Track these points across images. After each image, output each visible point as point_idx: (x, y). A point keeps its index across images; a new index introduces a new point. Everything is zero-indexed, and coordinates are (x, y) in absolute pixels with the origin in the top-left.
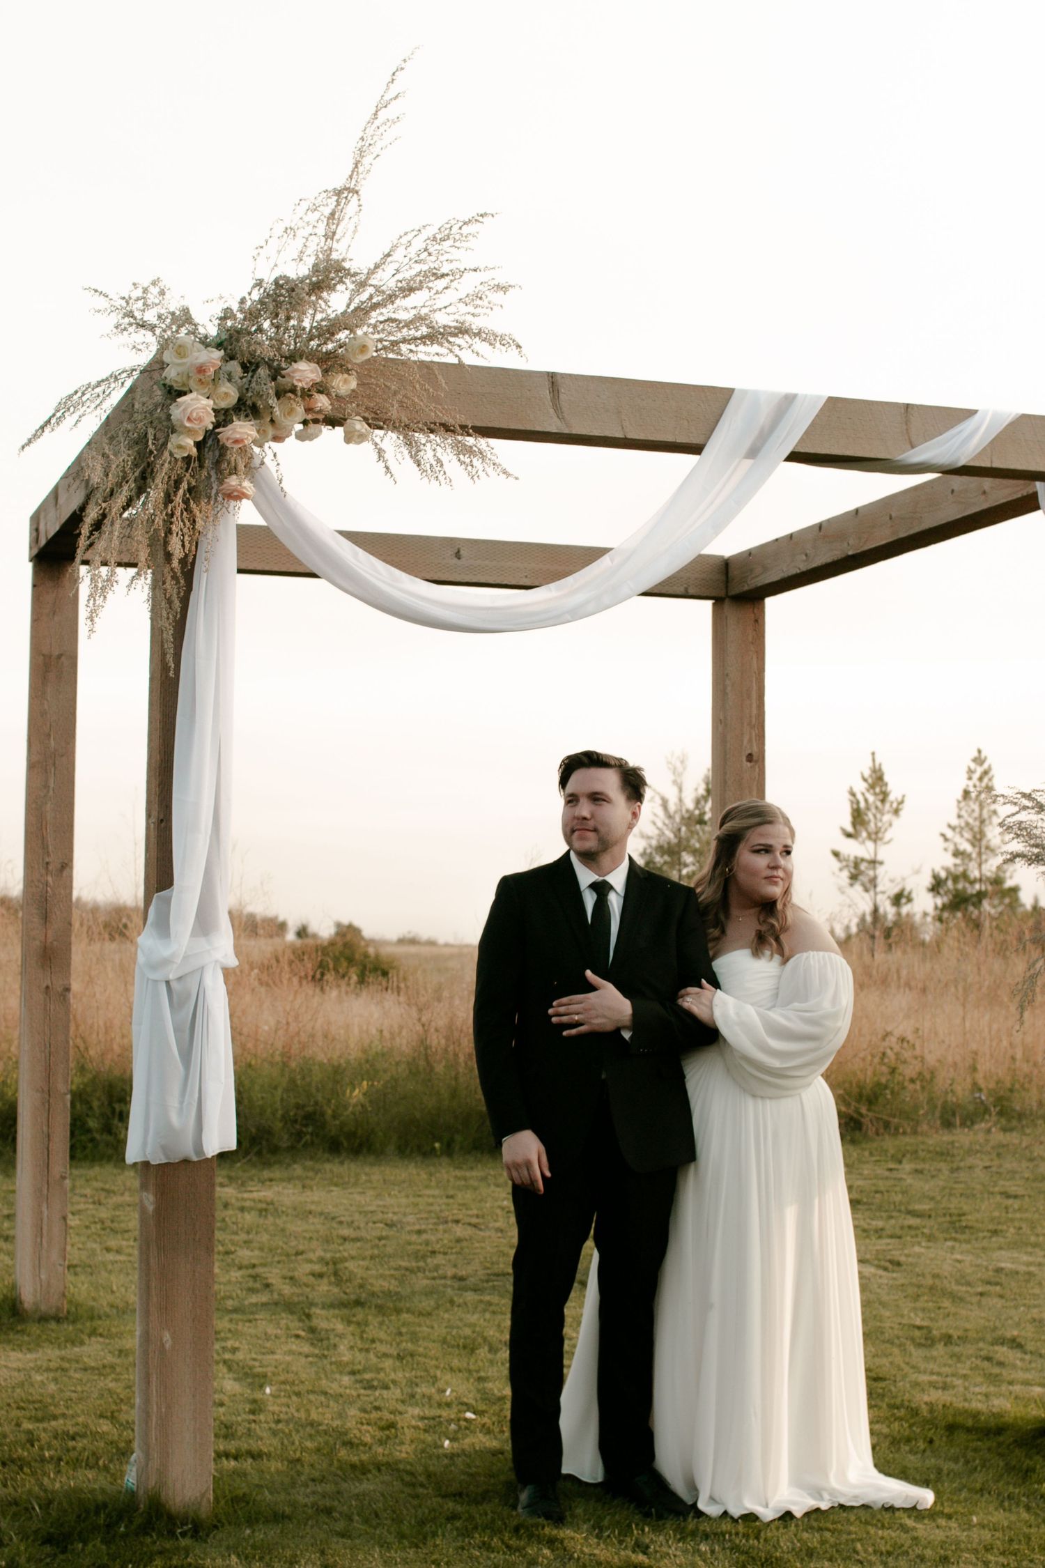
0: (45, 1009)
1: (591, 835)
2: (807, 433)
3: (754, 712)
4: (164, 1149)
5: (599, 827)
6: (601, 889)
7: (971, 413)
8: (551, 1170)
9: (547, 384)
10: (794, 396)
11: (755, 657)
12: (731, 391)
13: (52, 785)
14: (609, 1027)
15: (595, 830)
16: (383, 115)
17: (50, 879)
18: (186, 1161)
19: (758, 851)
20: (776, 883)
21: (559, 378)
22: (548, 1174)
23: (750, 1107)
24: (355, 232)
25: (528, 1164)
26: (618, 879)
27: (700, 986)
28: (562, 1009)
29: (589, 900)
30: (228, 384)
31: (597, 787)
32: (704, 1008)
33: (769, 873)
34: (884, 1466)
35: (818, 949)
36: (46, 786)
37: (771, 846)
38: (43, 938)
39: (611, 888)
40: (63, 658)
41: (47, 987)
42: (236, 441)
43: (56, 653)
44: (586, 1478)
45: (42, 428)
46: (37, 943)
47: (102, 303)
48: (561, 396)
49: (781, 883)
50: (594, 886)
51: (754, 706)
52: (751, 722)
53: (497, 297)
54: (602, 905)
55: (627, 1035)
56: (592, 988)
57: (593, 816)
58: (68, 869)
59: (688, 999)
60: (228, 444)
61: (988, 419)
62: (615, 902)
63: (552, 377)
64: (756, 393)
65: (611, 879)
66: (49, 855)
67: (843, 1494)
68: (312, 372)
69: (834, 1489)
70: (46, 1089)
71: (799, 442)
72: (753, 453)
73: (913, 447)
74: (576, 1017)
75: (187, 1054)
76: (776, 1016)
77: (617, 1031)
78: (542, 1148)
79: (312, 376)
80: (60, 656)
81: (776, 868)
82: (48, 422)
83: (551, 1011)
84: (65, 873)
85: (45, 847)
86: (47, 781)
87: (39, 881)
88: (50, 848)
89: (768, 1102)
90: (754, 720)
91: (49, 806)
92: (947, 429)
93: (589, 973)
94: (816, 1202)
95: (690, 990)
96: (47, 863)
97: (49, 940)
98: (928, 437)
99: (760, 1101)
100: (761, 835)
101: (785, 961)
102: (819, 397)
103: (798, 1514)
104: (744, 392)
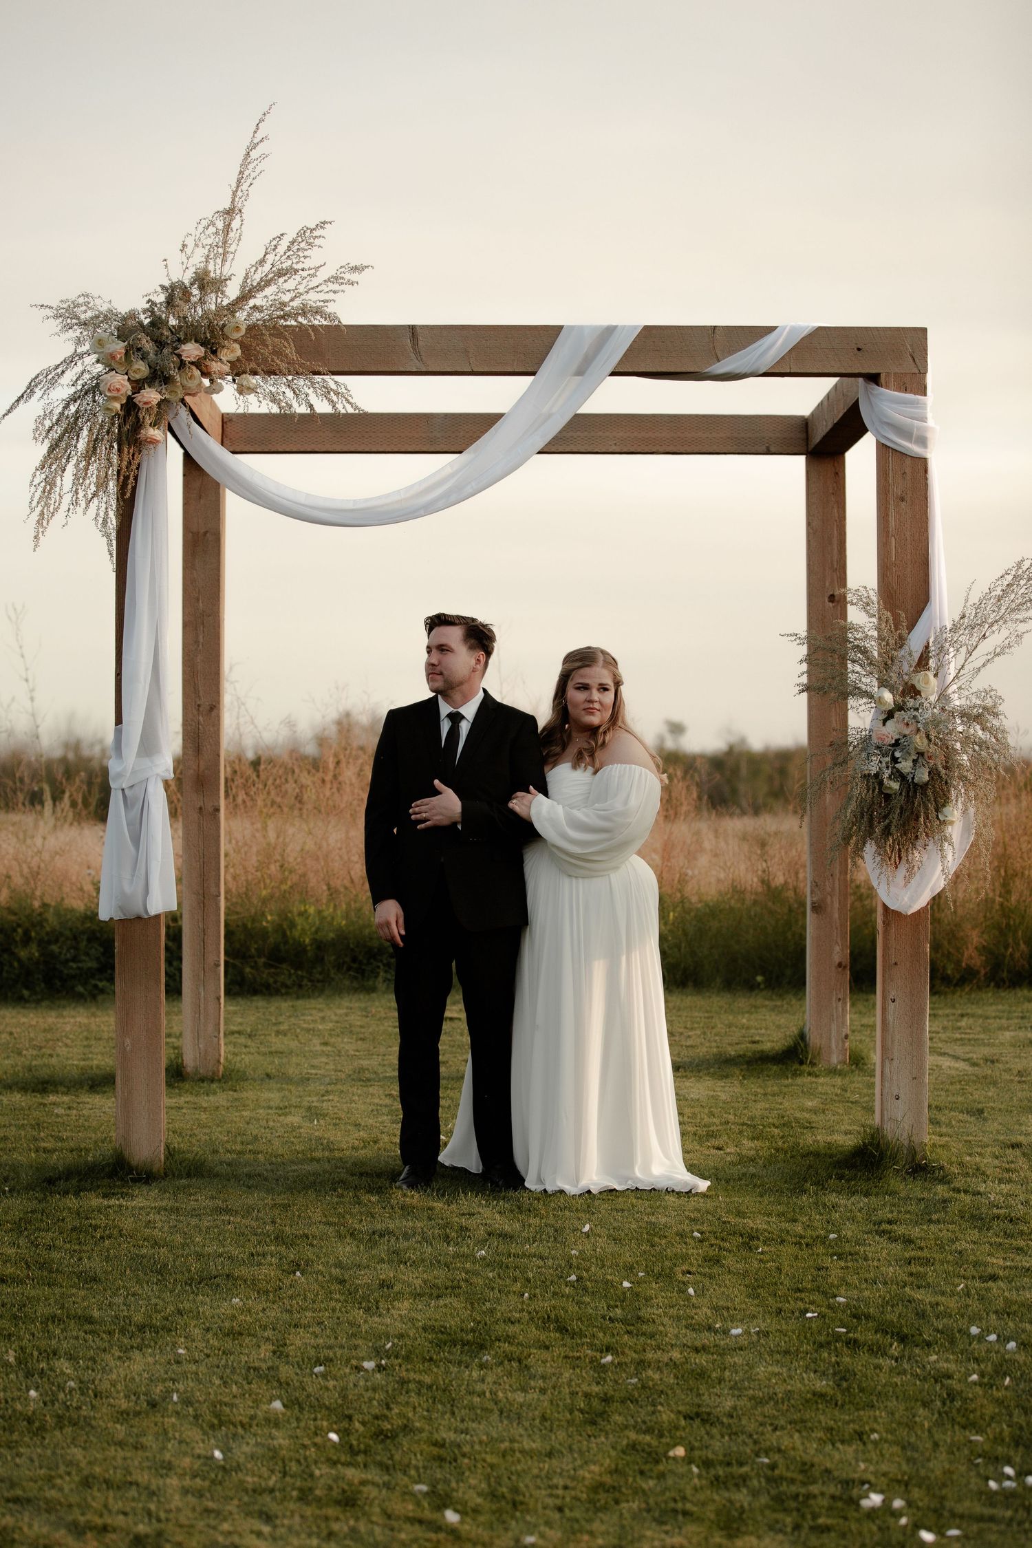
0: (199, 826)
1: (439, 677)
2: (625, 355)
3: (836, 557)
4: (121, 908)
5: (445, 672)
6: (456, 718)
7: (771, 329)
8: (406, 929)
9: (409, 334)
10: (615, 327)
11: (835, 506)
12: (561, 327)
13: (201, 640)
14: (446, 822)
15: (441, 674)
16: (254, 154)
17: (201, 718)
18: (139, 918)
19: (578, 688)
20: (592, 714)
21: (418, 330)
22: (403, 932)
23: (566, 882)
24: (239, 240)
25: (388, 924)
26: (469, 710)
27: (528, 792)
28: (417, 809)
29: (445, 726)
30: (141, 362)
31: (443, 641)
32: (523, 807)
33: (587, 705)
34: (691, 1168)
35: (622, 763)
36: (197, 642)
37: (588, 685)
38: (196, 768)
39: (463, 717)
40: (208, 535)
41: (201, 808)
42: (146, 403)
43: (202, 531)
44: (474, 1171)
45: (18, 401)
46: (192, 771)
47: (49, 313)
48: (420, 343)
49: (598, 713)
50: (451, 716)
51: (835, 551)
52: (832, 564)
53: (354, 277)
54: (454, 732)
55: (459, 827)
56: (437, 793)
57: (440, 663)
58: (215, 711)
59: (514, 801)
60: (141, 405)
61: (785, 333)
62: (465, 727)
63: (413, 328)
64: (581, 328)
65: (463, 710)
66: (200, 699)
67: (640, 1180)
68: (196, 349)
69: (637, 1178)
70: (201, 892)
71: (619, 364)
72: (580, 372)
73: (719, 361)
74: (424, 815)
75: (136, 840)
76: (580, 815)
77: (455, 824)
78: (401, 913)
79: (197, 353)
80: (205, 533)
81: (591, 702)
82: (22, 396)
83: (411, 811)
84: (214, 714)
85: (196, 691)
86: (197, 637)
87: (192, 720)
88: (201, 694)
89: (580, 880)
90: (835, 563)
91: (199, 659)
92: (750, 344)
93: (436, 782)
94: (624, 958)
95: (519, 794)
96: (199, 706)
97: (202, 767)
98: (731, 351)
99: (574, 880)
100: (582, 676)
101: (595, 773)
102: (635, 327)
103: (594, 1192)
104: (572, 328)
